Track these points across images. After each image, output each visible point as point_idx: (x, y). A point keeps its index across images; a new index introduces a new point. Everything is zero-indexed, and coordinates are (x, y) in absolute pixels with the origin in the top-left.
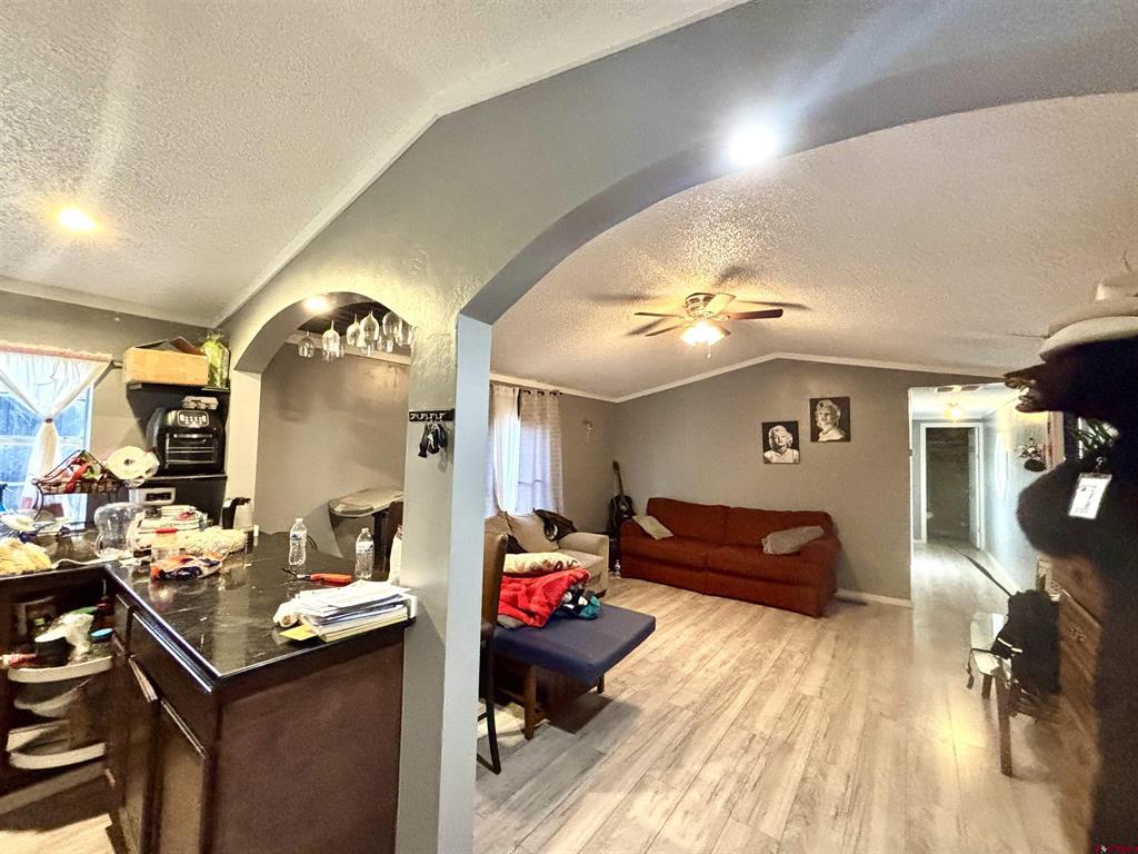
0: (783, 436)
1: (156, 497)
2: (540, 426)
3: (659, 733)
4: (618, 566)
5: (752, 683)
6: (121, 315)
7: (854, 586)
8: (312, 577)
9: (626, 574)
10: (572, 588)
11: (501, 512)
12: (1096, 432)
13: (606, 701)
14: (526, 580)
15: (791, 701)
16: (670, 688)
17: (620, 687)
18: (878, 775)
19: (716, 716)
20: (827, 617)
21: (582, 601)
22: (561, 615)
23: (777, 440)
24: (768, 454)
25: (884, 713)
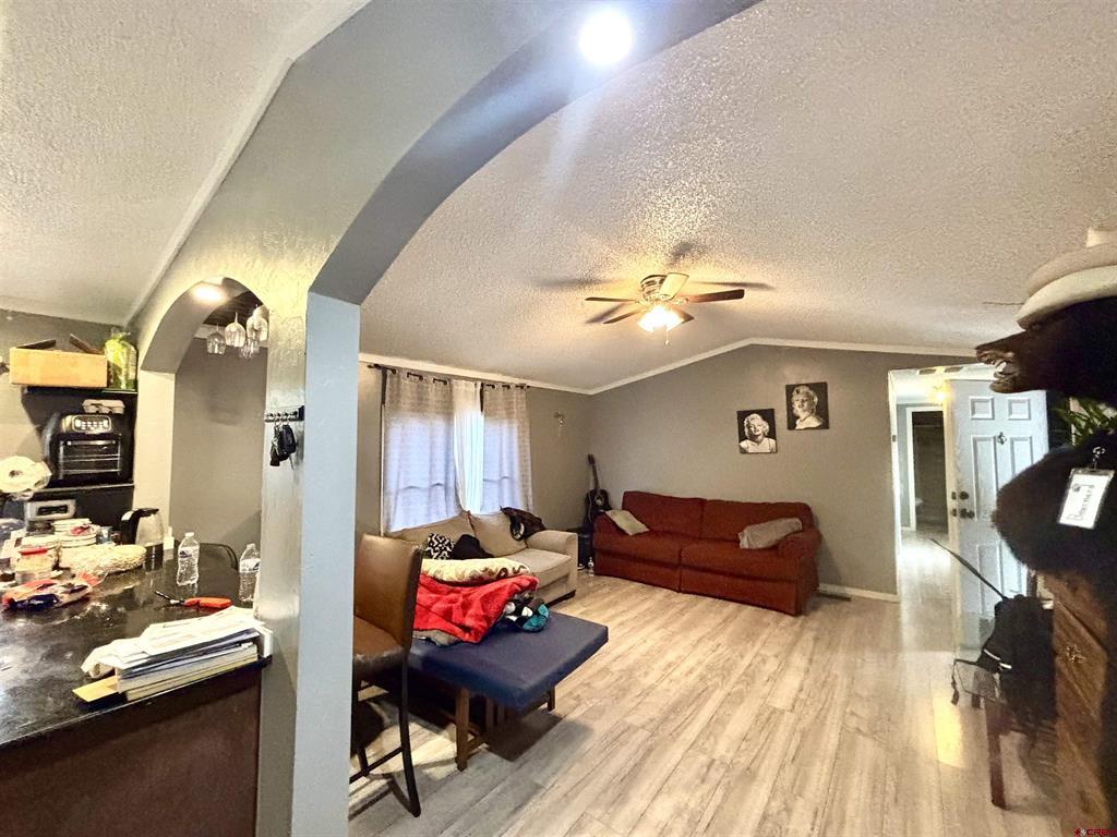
0: (758, 424)
1: (49, 510)
2: (506, 421)
3: (607, 759)
4: (591, 564)
5: (719, 695)
6: (14, 314)
7: (837, 581)
8: (187, 601)
9: (601, 571)
10: (516, 597)
11: (463, 511)
12: (1090, 414)
13: (556, 720)
14: (466, 590)
15: (758, 716)
16: (628, 702)
17: (573, 702)
18: (850, 809)
19: (675, 736)
20: (806, 615)
21: (527, 612)
22: (499, 629)
23: (752, 429)
24: (744, 444)
25: (861, 728)
